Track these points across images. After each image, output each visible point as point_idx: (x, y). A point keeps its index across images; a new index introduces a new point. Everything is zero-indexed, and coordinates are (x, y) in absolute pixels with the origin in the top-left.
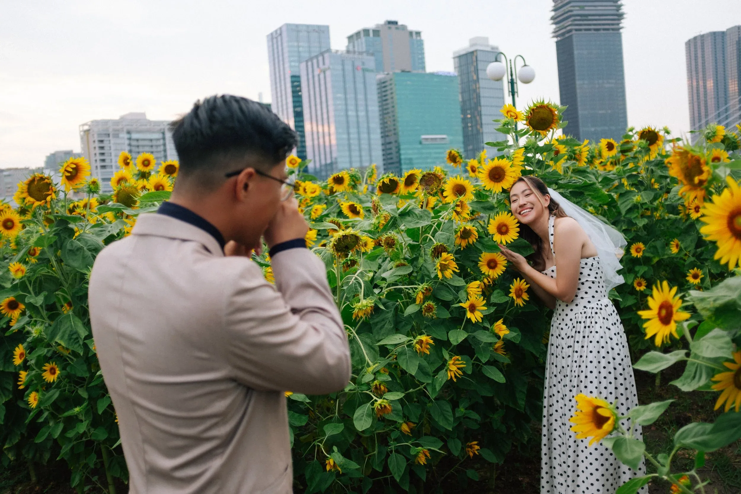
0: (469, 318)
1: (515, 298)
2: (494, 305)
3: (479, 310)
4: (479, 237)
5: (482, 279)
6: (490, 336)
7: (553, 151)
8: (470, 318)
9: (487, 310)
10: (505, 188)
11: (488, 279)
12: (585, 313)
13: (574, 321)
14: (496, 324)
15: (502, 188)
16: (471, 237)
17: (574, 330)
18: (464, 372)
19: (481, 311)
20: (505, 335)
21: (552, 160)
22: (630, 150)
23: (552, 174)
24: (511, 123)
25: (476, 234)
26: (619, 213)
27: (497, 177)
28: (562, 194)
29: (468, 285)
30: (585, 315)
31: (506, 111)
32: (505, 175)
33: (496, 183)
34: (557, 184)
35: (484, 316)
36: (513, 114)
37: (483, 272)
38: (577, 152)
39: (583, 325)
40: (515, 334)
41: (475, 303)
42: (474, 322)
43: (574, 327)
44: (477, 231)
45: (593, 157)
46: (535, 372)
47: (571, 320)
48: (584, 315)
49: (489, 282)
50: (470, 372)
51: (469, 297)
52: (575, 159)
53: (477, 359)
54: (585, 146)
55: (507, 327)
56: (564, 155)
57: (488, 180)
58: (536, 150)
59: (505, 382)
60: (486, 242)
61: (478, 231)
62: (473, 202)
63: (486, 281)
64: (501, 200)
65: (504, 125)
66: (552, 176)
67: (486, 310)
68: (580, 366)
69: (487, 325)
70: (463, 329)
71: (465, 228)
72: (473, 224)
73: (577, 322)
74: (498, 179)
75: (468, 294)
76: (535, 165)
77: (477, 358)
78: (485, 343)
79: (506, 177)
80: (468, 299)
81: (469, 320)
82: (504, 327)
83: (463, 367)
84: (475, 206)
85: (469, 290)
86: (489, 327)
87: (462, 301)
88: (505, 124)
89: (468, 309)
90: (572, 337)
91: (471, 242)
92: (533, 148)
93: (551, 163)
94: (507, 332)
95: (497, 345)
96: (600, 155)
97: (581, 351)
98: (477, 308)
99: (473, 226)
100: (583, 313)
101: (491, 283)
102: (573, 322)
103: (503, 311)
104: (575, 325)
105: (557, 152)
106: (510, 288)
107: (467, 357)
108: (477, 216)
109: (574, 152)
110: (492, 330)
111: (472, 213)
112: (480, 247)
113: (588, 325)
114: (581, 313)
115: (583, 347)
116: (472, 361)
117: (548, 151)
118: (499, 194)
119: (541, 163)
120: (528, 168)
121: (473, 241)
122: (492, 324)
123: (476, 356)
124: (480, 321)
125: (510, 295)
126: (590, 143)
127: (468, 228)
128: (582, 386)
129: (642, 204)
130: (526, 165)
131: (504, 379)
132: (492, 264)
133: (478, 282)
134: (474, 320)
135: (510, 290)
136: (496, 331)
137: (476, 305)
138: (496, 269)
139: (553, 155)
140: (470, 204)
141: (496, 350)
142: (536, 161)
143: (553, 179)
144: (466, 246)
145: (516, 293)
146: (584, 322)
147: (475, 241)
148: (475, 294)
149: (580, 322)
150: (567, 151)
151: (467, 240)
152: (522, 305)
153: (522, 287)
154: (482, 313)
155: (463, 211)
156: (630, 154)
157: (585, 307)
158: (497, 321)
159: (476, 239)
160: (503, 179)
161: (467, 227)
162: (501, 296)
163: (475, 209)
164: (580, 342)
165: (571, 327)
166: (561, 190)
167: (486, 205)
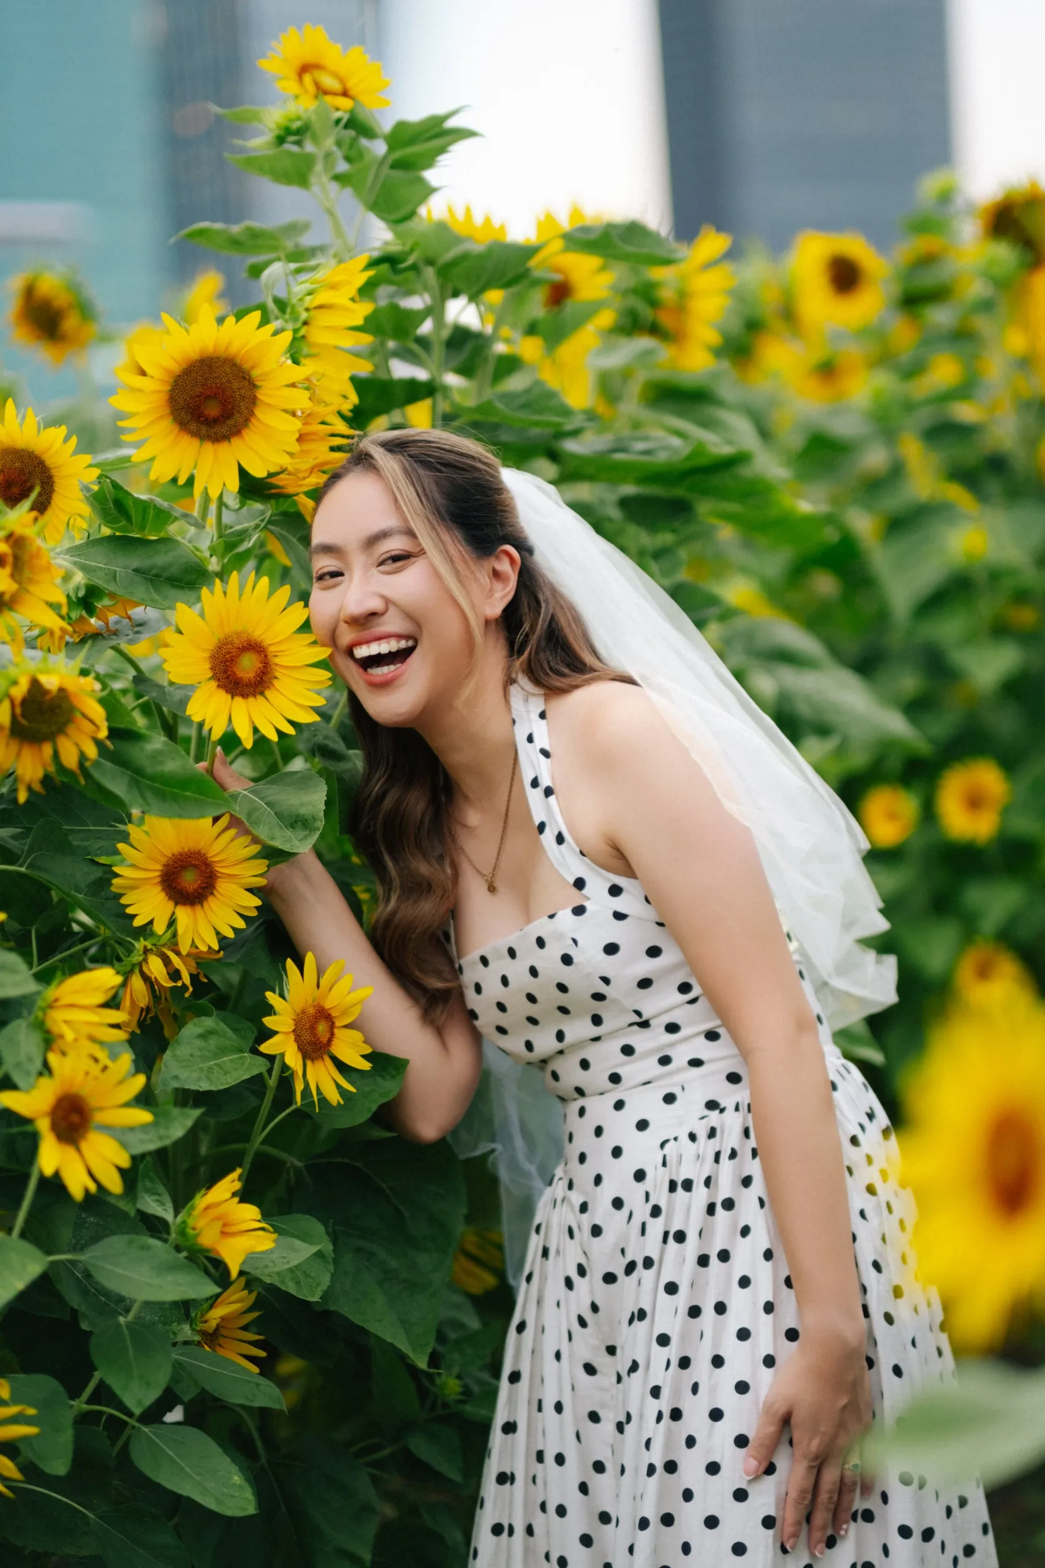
0: (48, 1171)
1: (293, 1059)
2: (186, 1098)
3: (108, 1129)
4: (114, 733)
5: (136, 958)
6: (172, 1268)
7: (536, 283)
8: (57, 1175)
9: (155, 1124)
10: (258, 471)
11: (167, 961)
12: (712, 1133)
13: (657, 1180)
14: (202, 1200)
15: (243, 473)
16: (71, 730)
17: (656, 1227)
18: (30, 1471)
19: (120, 1134)
20: (251, 1257)
21: (532, 330)
22: (937, 295)
23: (526, 406)
24: (316, 125)
25: (98, 712)
26: (882, 617)
27: (212, 410)
28: (583, 510)
29: (51, 992)
30: (713, 1145)
31: (297, 65)
32: (254, 401)
33: (209, 447)
34: (554, 456)
35: (134, 1158)
36: (329, 82)
37: (138, 922)
38: (666, 294)
39: (700, 1196)
40: (302, 1252)
41: (84, 1092)
42: (77, 1192)
43: (656, 1211)
44: (102, 701)
45: (754, 326)
46: (421, 1447)
47: (640, 1176)
48: (708, 1147)
49: (175, 975)
50: (59, 1467)
51: (53, 1059)
52: (654, 330)
53: (103, 1394)
54: (708, 266)
55: (266, 1215)
56: (593, 309)
57: (167, 425)
58: (445, 271)
59: (251, 1509)
60: (156, 756)
61: (109, 702)
62: (93, 543)
63: (156, 967)
64: (243, 535)
65: (281, 140)
66: (523, 415)
67: (144, 1128)
68: (676, 1415)
69: (158, 1206)
70: (23, 1235)
71: (35, 683)
72: (79, 662)
73: (673, 1187)
74: (212, 422)
75: (49, 1040)
76: (438, 352)
77: (102, 1387)
78: (147, 1304)
79: (259, 412)
80: (46, 1069)
81: (54, 1186)
82: (250, 1213)
83: (26, 1439)
84: (99, 561)
85: (58, 1020)
86: (169, 1216)
87: (17, 1078)
88: (288, 131)
89: (43, 1125)
90: (648, 1263)
91: (70, 760)
92: (430, 262)
93: (530, 349)
94: (265, 1242)
95: (216, 1314)
96: (789, 314)
97: (683, 1337)
98: (100, 1117)
99: (84, 673)
100: (702, 1135)
101: (186, 979)
102: (648, 1184)
103: (241, 1131)
104: (661, 1197)
105: (560, 292)
106: (270, 1010)
107: (47, 1384)
108: (112, 618)
109: (647, 293)
110: (182, 1233)
111: (87, 600)
112: (118, 786)
113: (724, 1192)
114: (693, 1137)
115: (694, 1312)
116: (80, 1405)
117: (507, 285)
118: (232, 501)
119: (469, 347)
120: (401, 370)
121: (83, 757)
122: (181, 1200)
123: (97, 1376)
124: (114, 1184)
125: (266, 1048)
126: (732, 255)
127: (50, 682)
128: (690, 1518)
129: (995, 575)
130: (396, 354)
131: (249, 1494)
132: (190, 880)
133: (106, 977)
134: (77, 1184)
135: (268, 1021)
136: (208, 1238)
137: (93, 1101)
138: (212, 902)
139: (536, 306)
140: (73, 551)
141: (213, 1337)
142: (445, 334)
143: (536, 431)
144: (46, 780)
145: (297, 1034)
146: (708, 1182)
147: (92, 752)
148: (92, 1039)
149: (688, 1185)
150: (614, 288)
151: (47, 750)
152: (334, 1097)
153: (328, 1005)
154: (124, 1145)
155: (23, 589)
156: (940, 316)
157: (712, 1105)
158: (212, 1181)
159: (98, 743)
160: (246, 422)
161: (44, 680)
162: (222, 1051)
163: (100, 583)
164: (683, 1289)
165: (642, 1212)
166: (584, 491)
167: (160, 559)
